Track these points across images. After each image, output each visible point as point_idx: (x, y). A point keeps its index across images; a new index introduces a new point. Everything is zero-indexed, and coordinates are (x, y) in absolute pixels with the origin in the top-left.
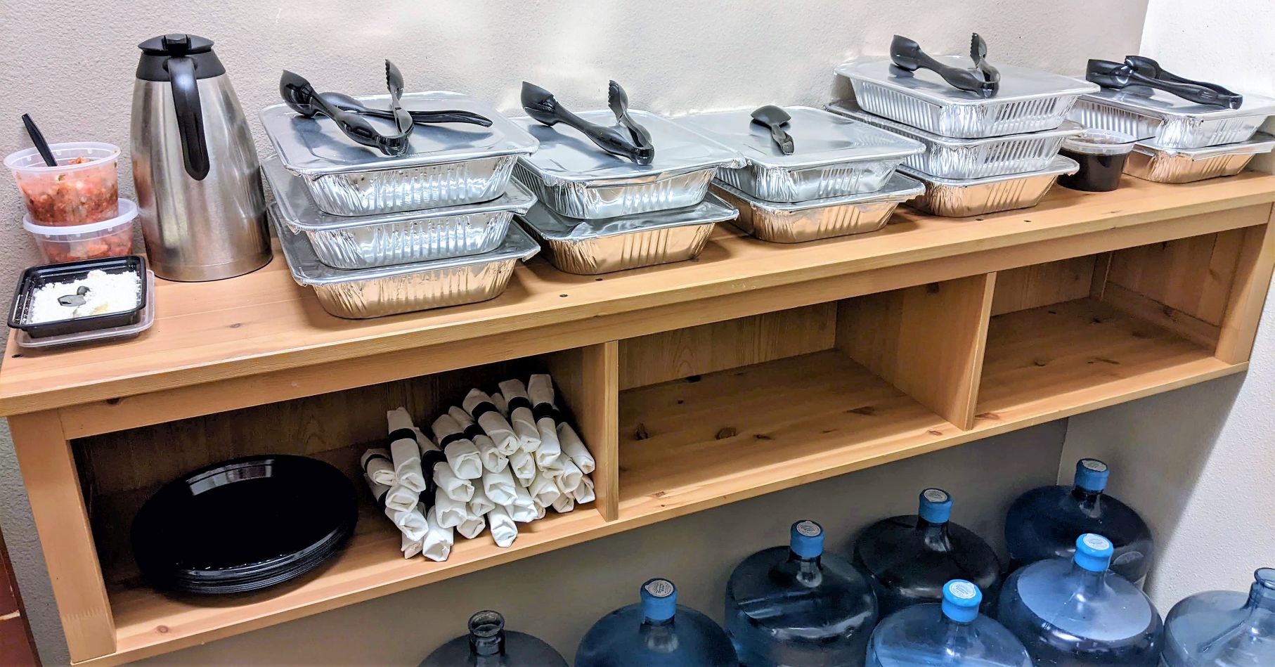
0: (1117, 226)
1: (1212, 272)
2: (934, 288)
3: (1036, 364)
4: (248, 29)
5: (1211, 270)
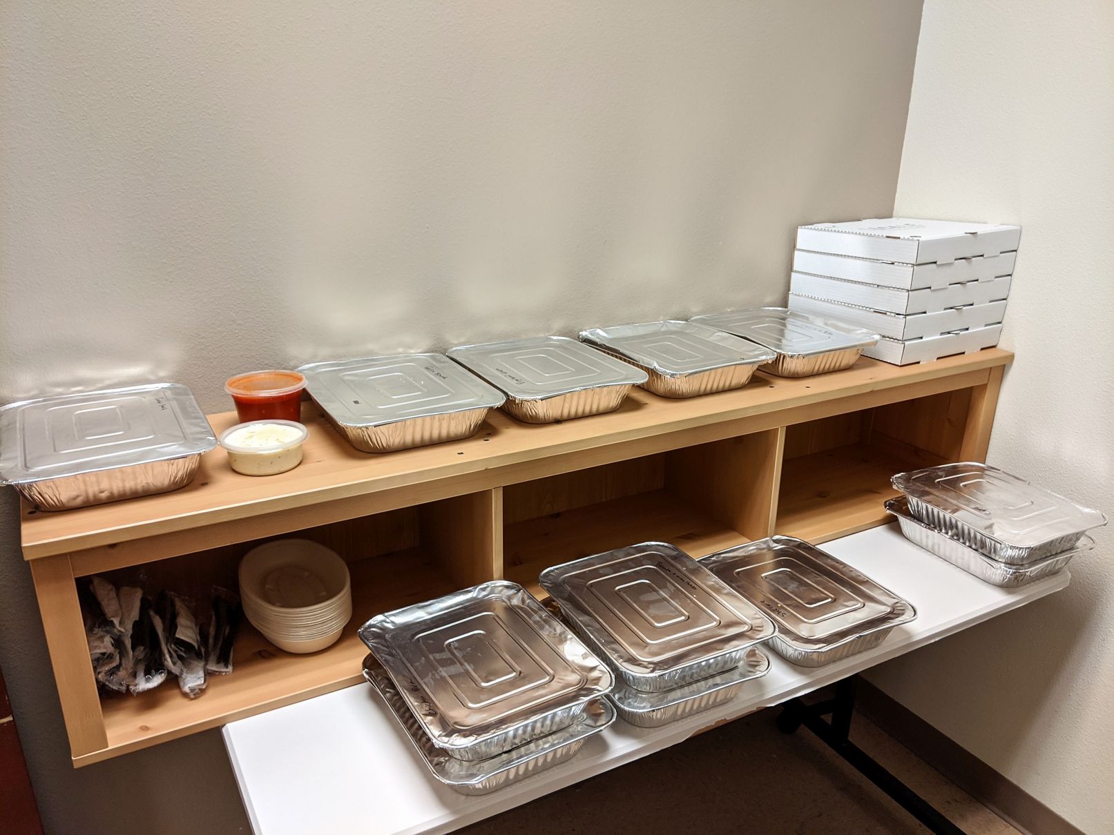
0: (876, 389)
1: (949, 421)
2: (739, 439)
3: (820, 496)
4: (200, 251)
5: (948, 420)
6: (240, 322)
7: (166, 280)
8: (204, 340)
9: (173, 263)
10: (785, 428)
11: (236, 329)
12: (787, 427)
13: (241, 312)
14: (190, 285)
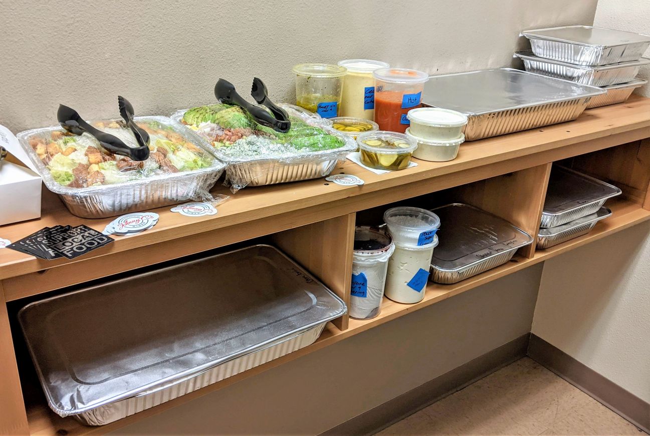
5: (638, 159)
6: (127, 71)
7: (66, 31)
8: (96, 86)
9: (72, 16)
10: (551, 164)
11: (123, 77)
12: (554, 163)
13: (129, 62)
14: (86, 37)
